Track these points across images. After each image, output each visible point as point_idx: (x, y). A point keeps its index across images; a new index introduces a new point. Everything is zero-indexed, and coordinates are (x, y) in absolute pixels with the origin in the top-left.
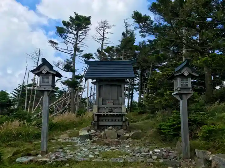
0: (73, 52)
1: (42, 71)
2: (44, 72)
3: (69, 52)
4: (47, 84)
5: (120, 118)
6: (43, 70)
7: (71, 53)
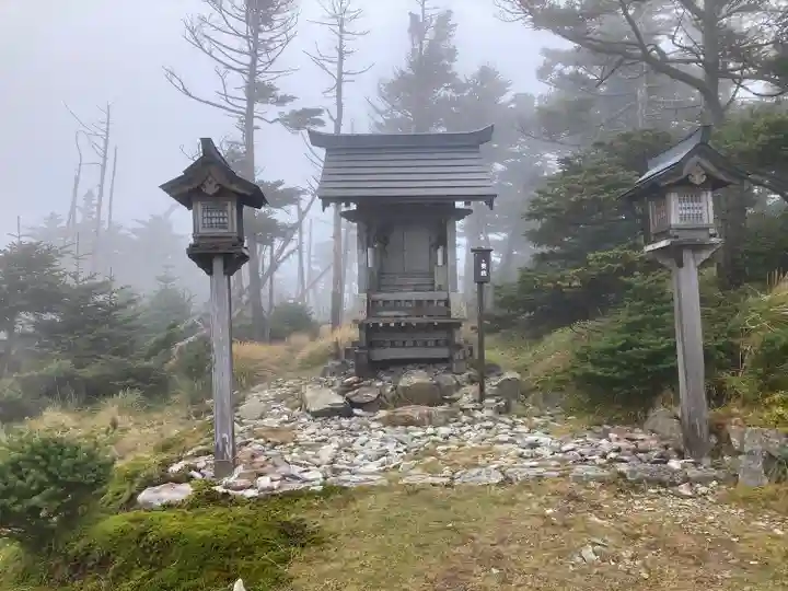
0: (244, 104)
1: (202, 184)
2: (209, 189)
3: (228, 106)
4: (222, 231)
5: (442, 336)
6: (205, 184)
7: (237, 109)
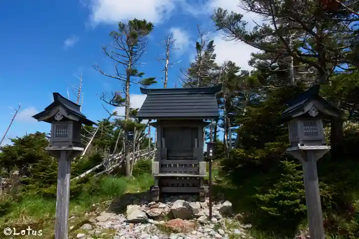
0: (126, 76)
1: (55, 115)
2: (58, 118)
3: (119, 77)
4: (65, 139)
5: (195, 182)
6: (57, 115)
